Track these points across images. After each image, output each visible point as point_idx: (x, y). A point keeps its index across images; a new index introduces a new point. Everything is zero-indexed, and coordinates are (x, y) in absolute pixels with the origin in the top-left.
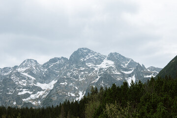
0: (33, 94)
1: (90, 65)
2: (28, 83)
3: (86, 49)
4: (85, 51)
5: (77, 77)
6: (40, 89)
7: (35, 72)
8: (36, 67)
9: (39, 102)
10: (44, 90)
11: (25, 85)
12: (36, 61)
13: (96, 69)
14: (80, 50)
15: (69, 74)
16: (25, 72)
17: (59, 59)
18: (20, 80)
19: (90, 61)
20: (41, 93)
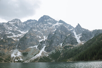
0: (15, 35)
1: (50, 24)
2: (13, 29)
3: (48, 16)
4: (47, 17)
5: (42, 28)
6: (20, 33)
7: (18, 25)
8: (19, 23)
9: (18, 40)
10: (22, 34)
11: (11, 30)
12: (20, 20)
13: (53, 26)
14: (44, 16)
15: (38, 26)
16: (13, 24)
17: (32, 20)
18: (8, 27)
19: (49, 21)
20: (20, 35)
